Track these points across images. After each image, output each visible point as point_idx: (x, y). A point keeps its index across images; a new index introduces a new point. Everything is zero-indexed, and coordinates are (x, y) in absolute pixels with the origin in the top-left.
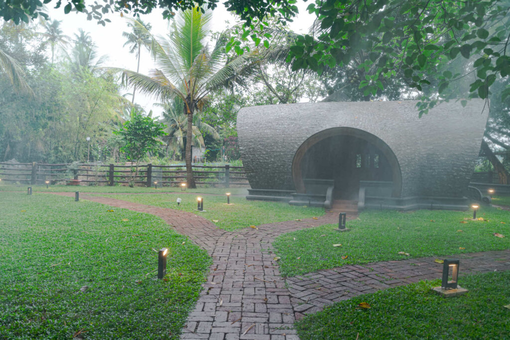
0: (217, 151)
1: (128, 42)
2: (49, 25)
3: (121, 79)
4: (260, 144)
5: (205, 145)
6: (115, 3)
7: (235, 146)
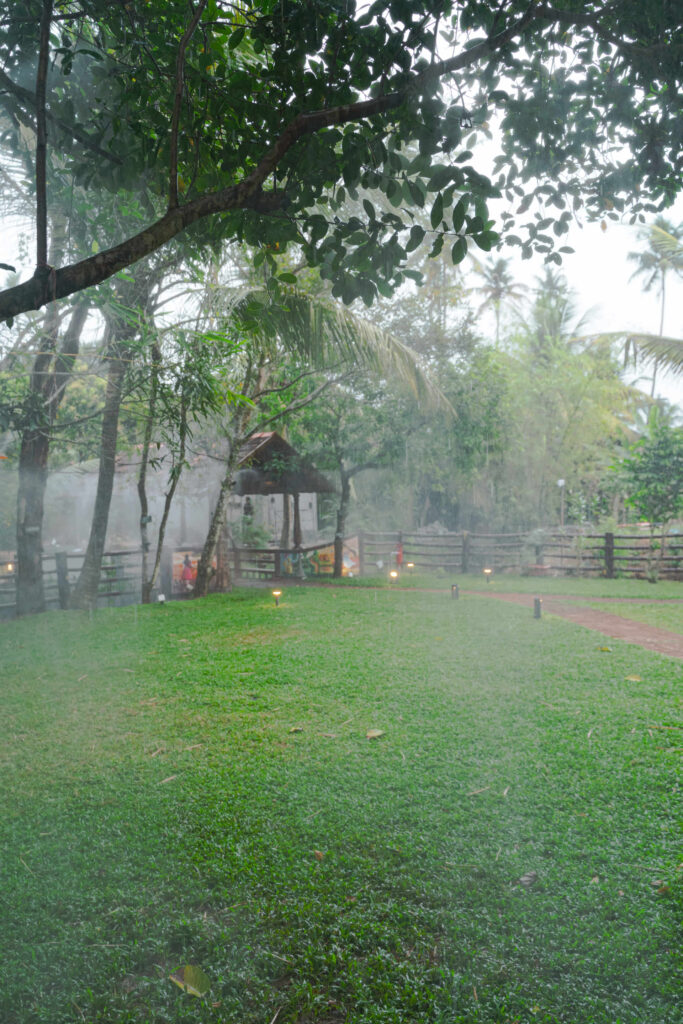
1: (639, 271)
2: (490, 271)
3: (624, 351)
6: (586, 204)
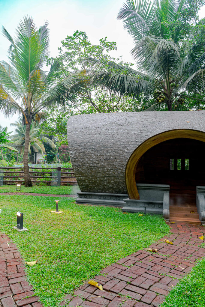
0: (54, 156)
4: (90, 148)
5: (46, 152)
7: (66, 153)
